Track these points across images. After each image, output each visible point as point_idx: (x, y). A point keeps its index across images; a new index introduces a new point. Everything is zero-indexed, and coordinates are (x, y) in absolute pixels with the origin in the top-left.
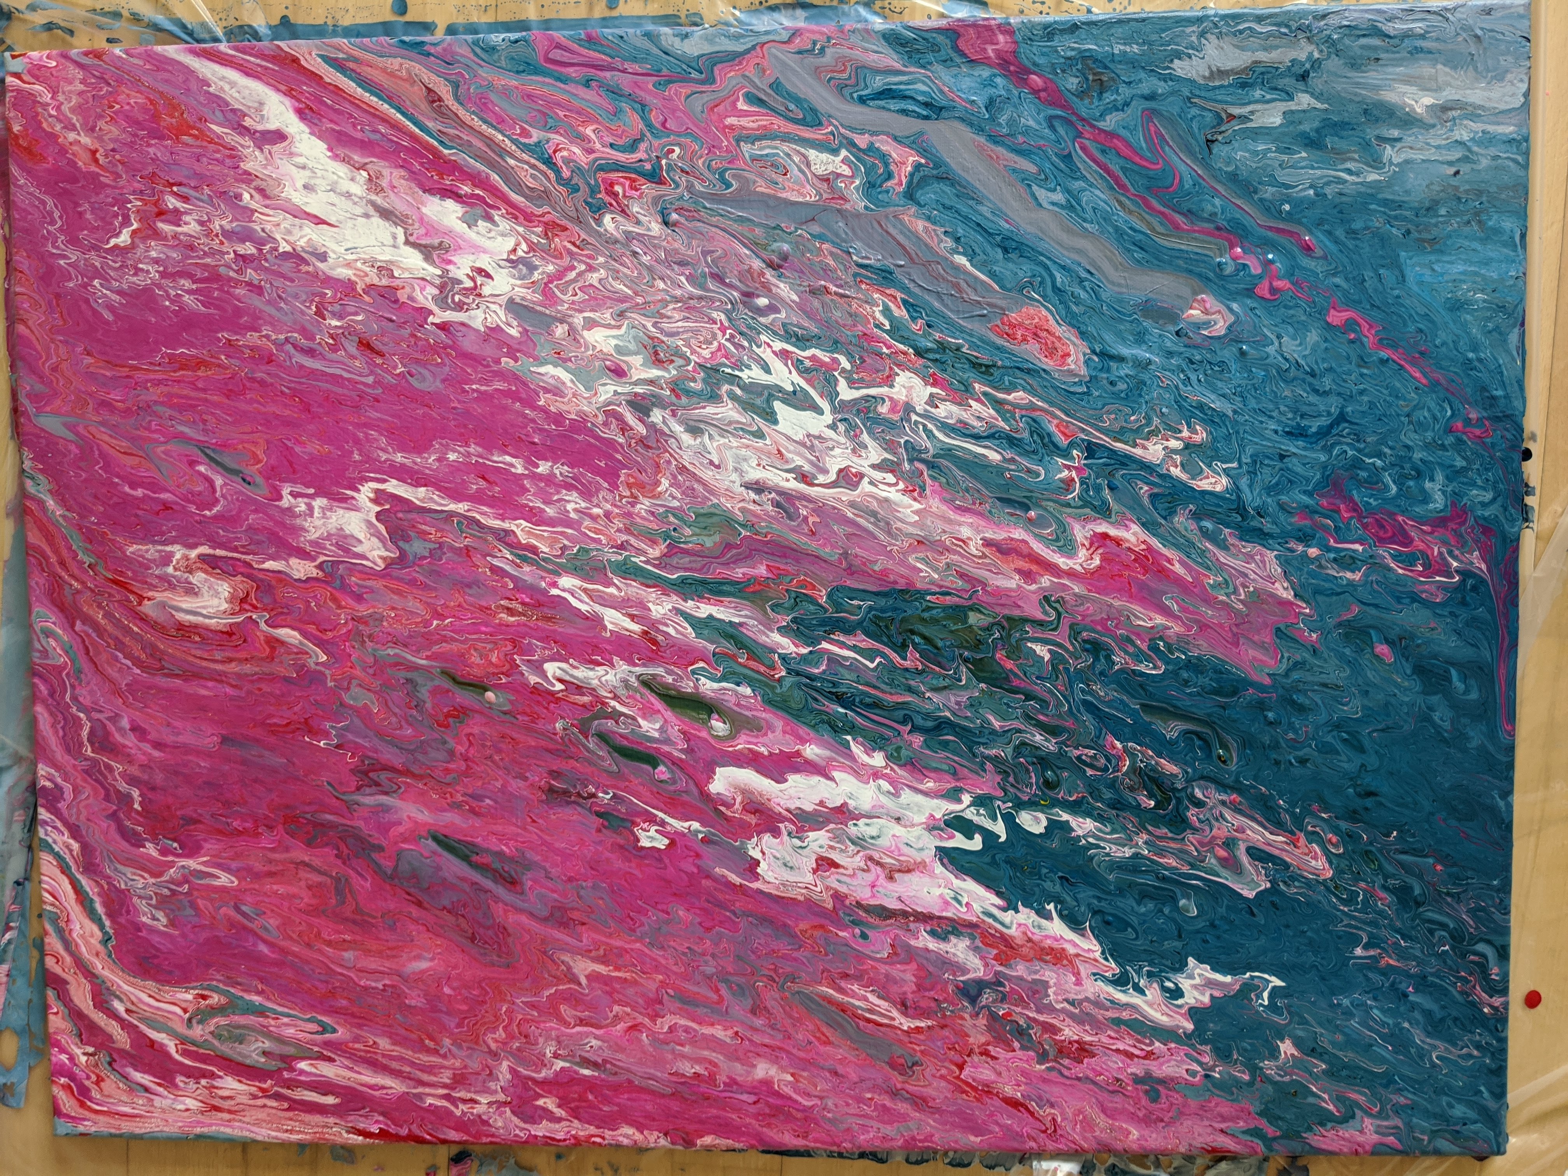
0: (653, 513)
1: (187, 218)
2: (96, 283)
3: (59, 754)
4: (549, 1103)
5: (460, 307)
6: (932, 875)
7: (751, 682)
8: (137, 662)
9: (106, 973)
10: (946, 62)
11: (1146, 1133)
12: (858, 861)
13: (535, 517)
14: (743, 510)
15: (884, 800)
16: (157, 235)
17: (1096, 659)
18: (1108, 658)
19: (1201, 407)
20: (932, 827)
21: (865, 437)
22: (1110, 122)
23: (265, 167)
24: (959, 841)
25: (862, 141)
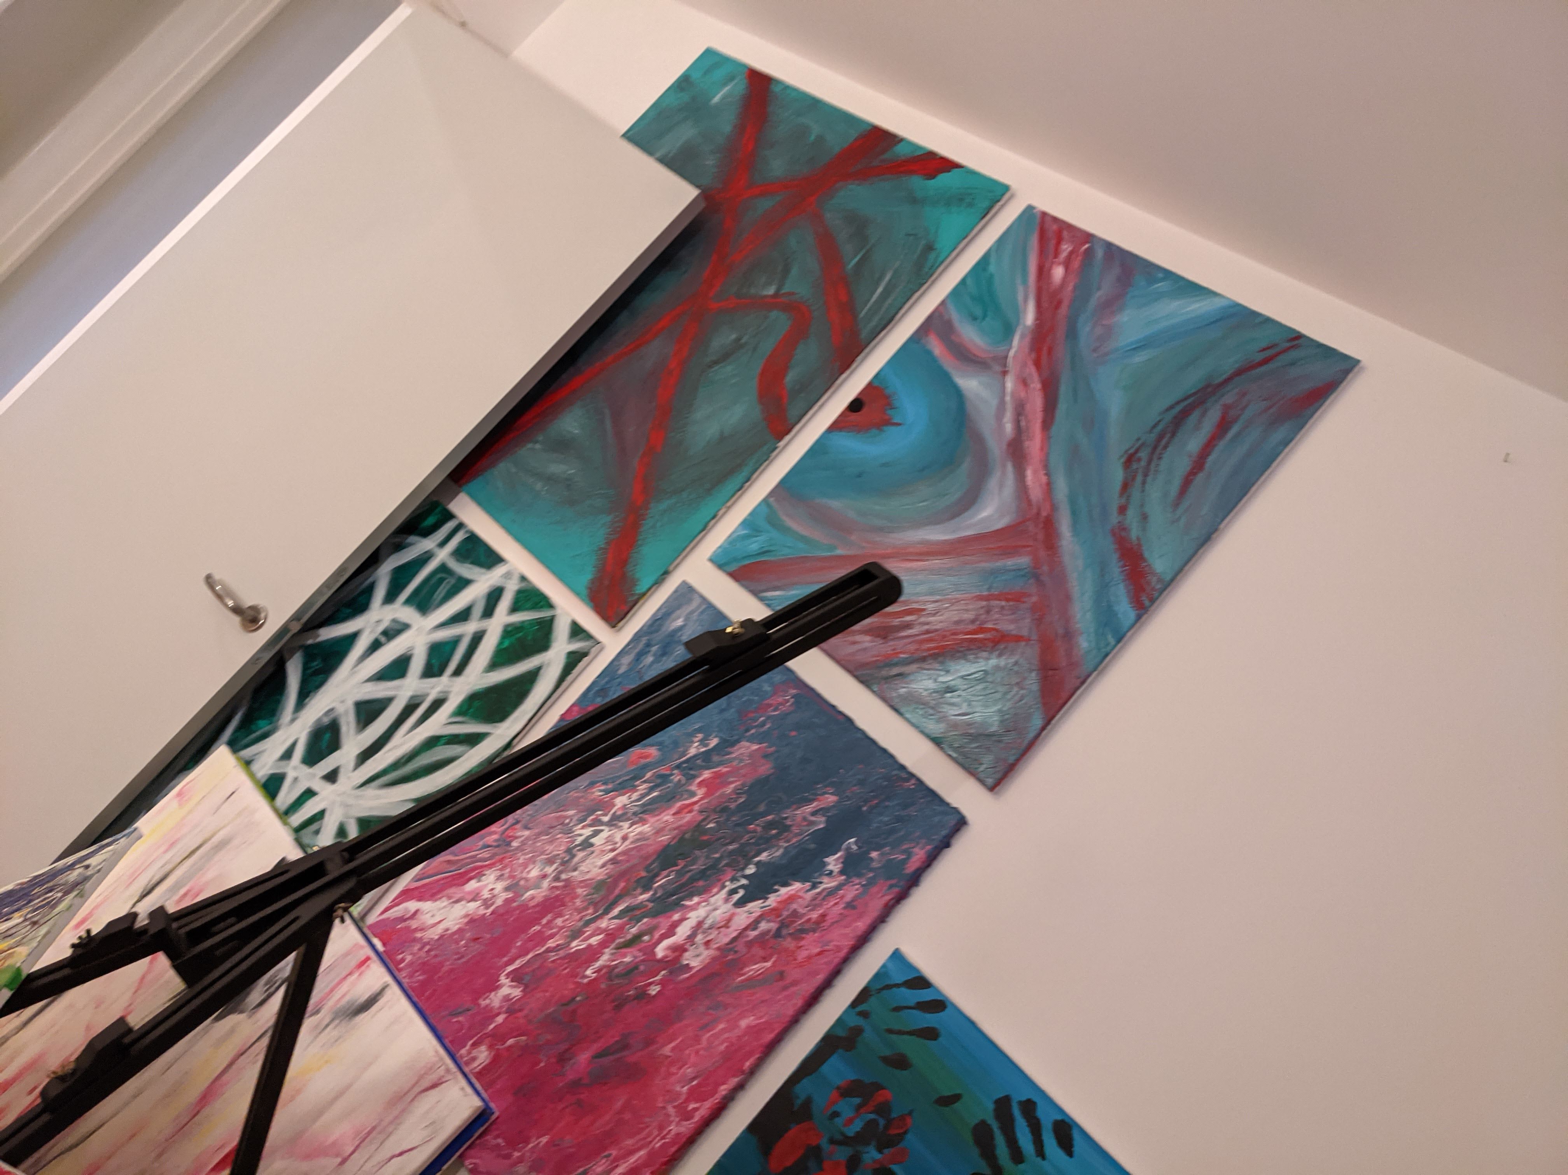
0: (582, 902)
4: (692, 1106)
5: (492, 904)
6: (738, 914)
7: (644, 917)
11: (863, 920)
12: (715, 933)
13: (552, 936)
14: (605, 875)
15: (708, 908)
17: (726, 812)
18: (729, 809)
20: (727, 900)
21: (620, 824)
23: (418, 922)
24: (736, 897)
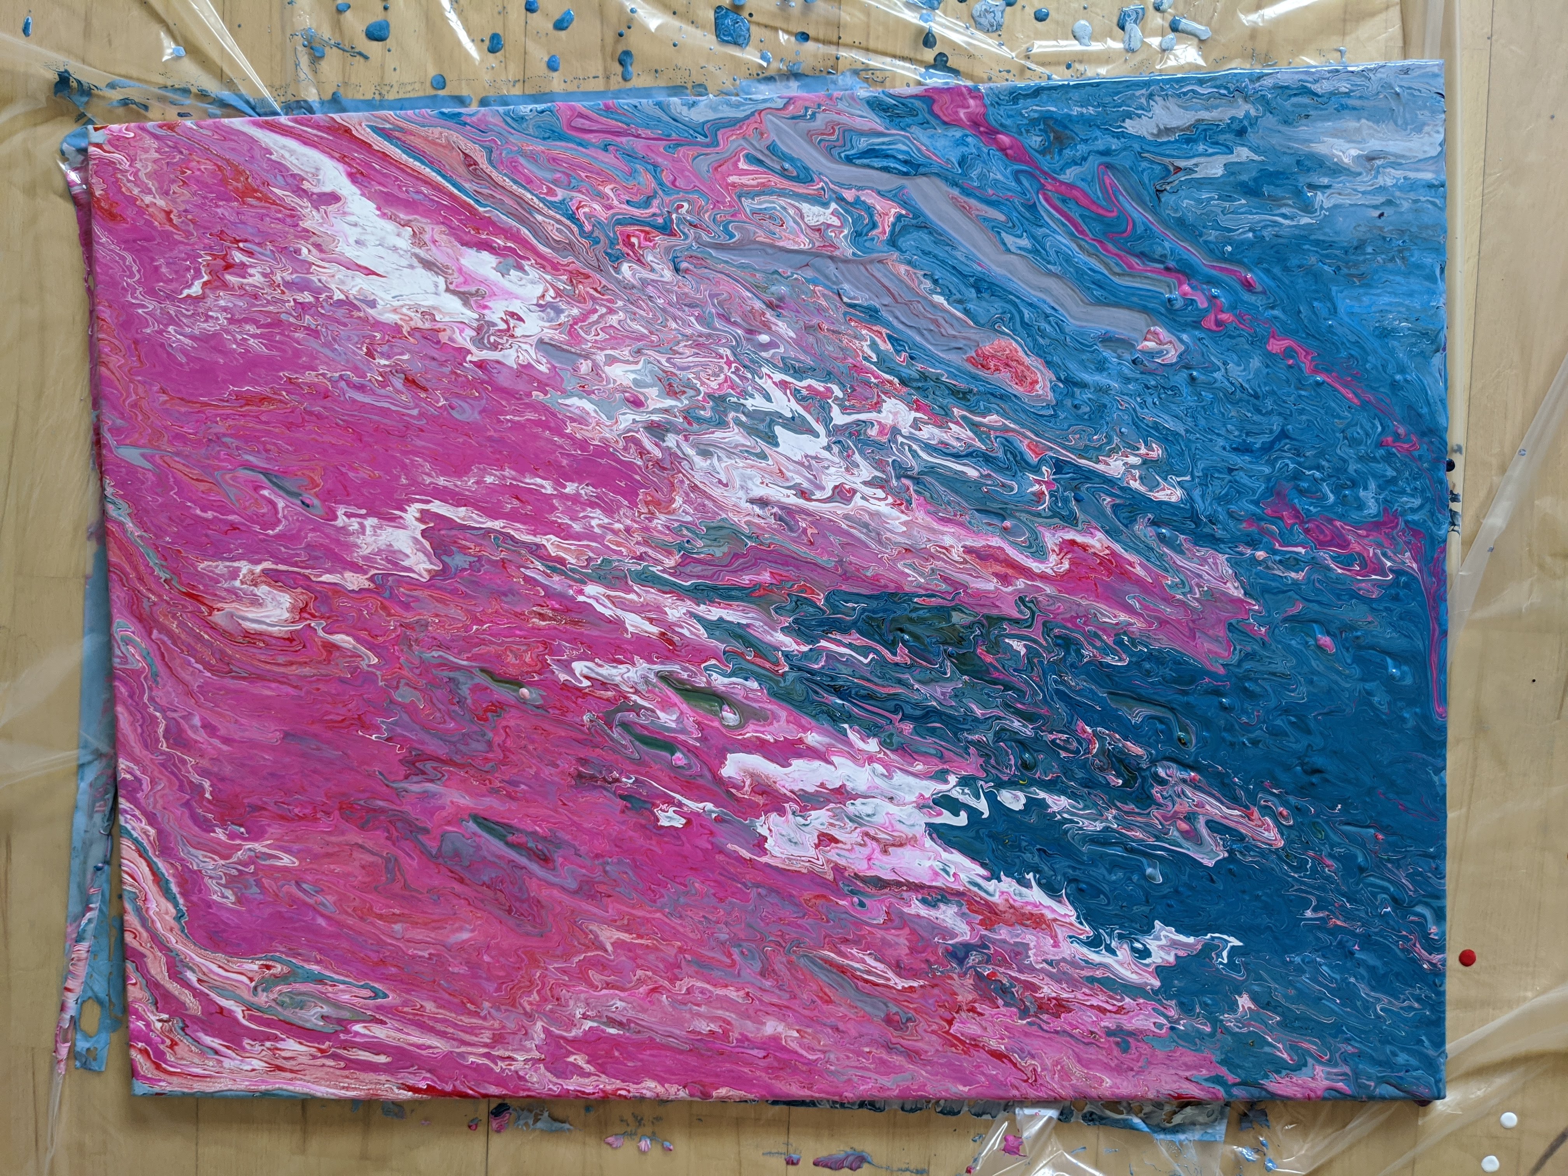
0: (668, 528)
1: (251, 271)
2: (171, 329)
3: (138, 750)
4: (578, 1059)
5: (495, 347)
6: (922, 848)
7: (758, 677)
8: (208, 667)
9: (179, 946)
10: (924, 124)
11: (1118, 1081)
12: (856, 837)
13: (563, 532)
14: (748, 523)
15: (879, 781)
16: (225, 286)
17: (1068, 652)
18: (1078, 652)
19: (1156, 427)
20: (921, 806)
21: (857, 457)
22: (1070, 175)
23: (321, 225)
24: (946, 818)
25: (849, 195)
